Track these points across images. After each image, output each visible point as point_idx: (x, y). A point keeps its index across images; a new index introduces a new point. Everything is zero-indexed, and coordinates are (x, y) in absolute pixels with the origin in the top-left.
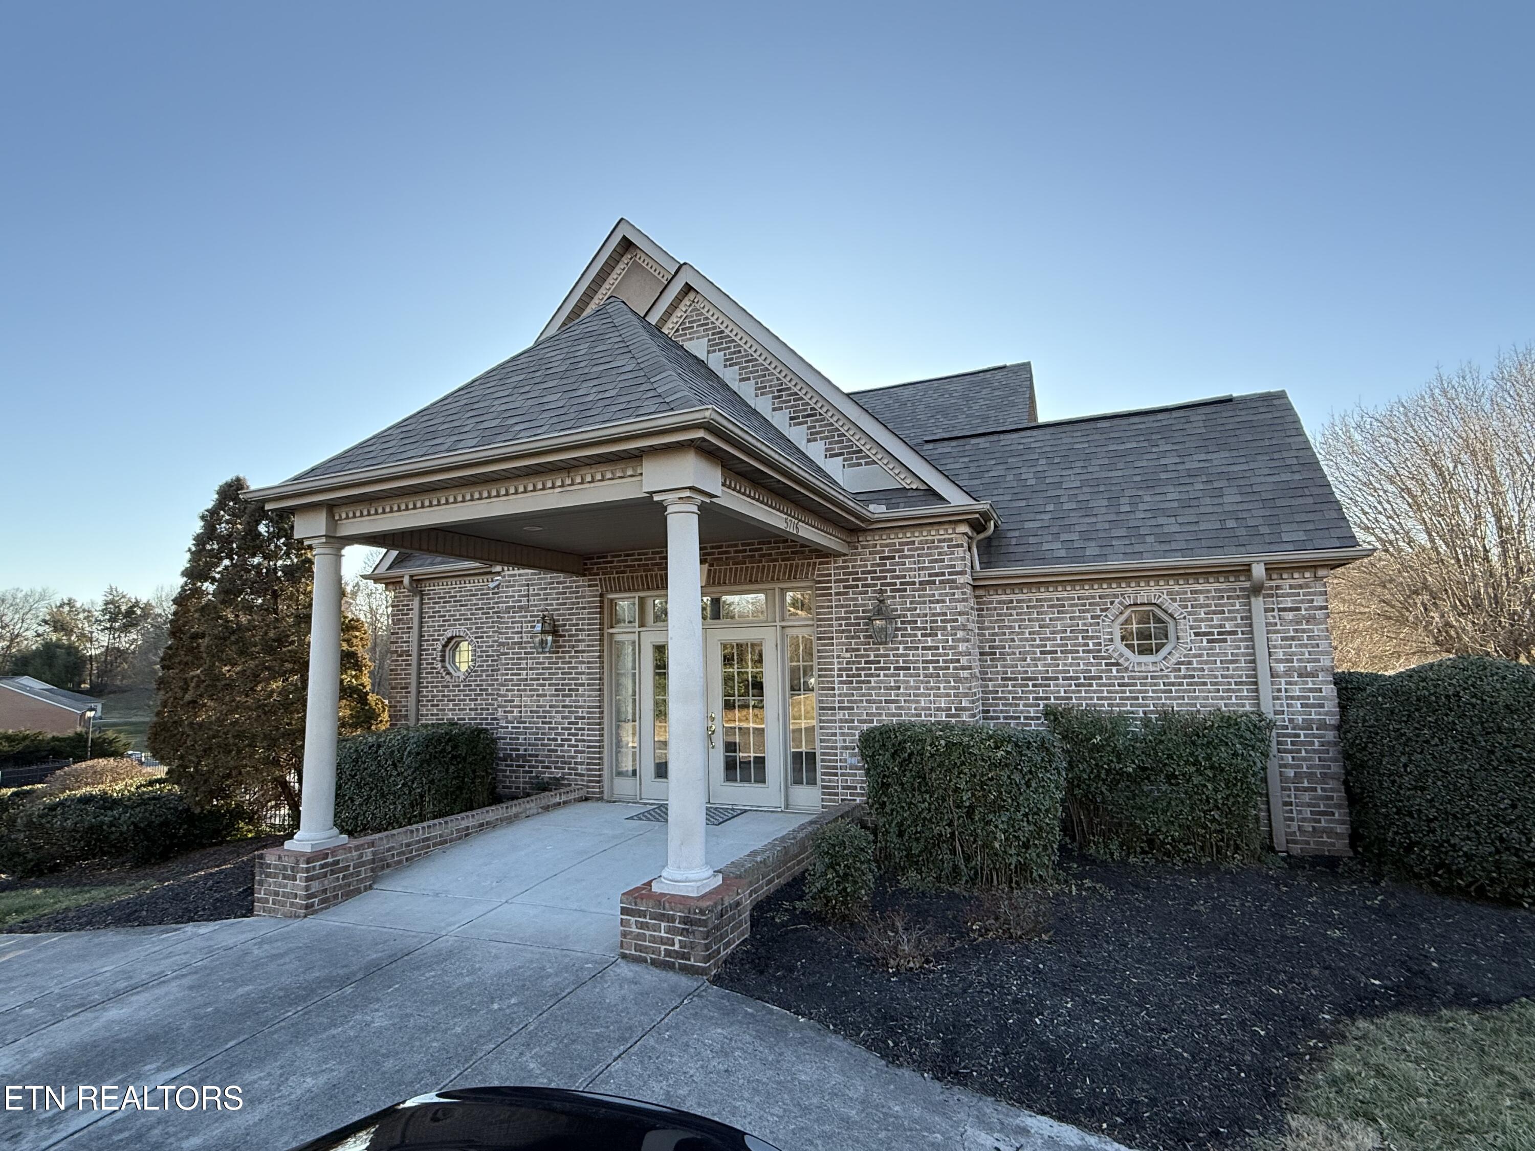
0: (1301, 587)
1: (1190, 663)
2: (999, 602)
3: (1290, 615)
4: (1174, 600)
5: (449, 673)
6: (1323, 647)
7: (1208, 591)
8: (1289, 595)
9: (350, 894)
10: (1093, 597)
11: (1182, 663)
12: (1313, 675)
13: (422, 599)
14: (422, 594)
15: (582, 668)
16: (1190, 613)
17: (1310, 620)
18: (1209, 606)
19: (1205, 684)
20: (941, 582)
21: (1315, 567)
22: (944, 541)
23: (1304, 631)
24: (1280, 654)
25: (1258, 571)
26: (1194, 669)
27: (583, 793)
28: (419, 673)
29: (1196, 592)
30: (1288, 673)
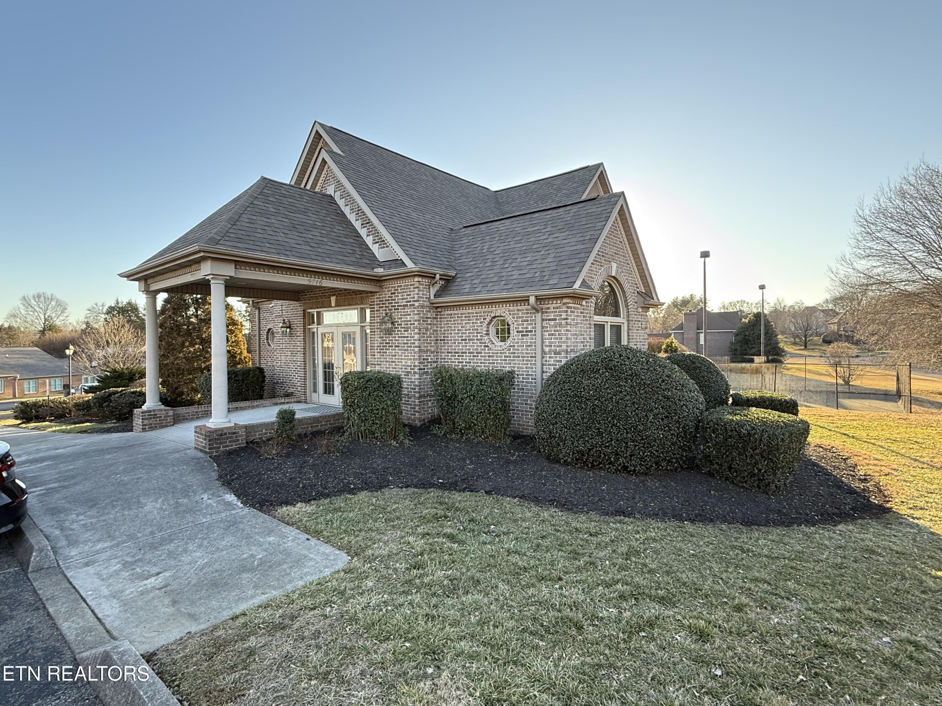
0: (557, 308)
1: (514, 346)
2: (448, 315)
3: (552, 323)
4: (510, 314)
5: (269, 345)
6: (564, 338)
7: (523, 310)
8: (552, 312)
9: (162, 427)
10: (481, 313)
11: (511, 346)
12: (559, 353)
13: (259, 311)
14: (259, 309)
15: (298, 344)
16: (516, 321)
17: (560, 325)
18: (523, 317)
19: (519, 357)
20: (410, 305)
21: (562, 297)
22: (411, 285)
23: (557, 331)
24: (547, 342)
25: (532, 300)
26: (516, 350)
27: (298, 400)
28: (260, 345)
29: (518, 310)
30: (550, 351)
